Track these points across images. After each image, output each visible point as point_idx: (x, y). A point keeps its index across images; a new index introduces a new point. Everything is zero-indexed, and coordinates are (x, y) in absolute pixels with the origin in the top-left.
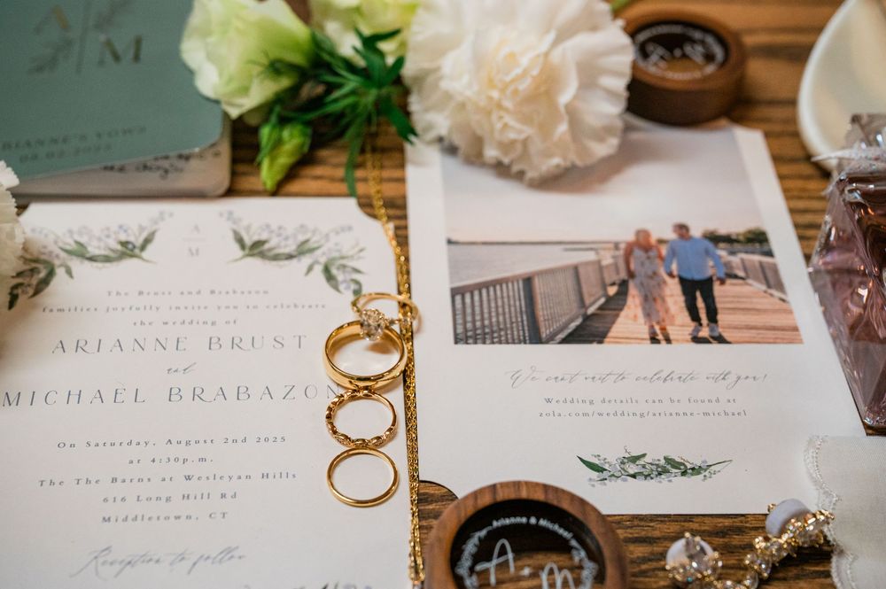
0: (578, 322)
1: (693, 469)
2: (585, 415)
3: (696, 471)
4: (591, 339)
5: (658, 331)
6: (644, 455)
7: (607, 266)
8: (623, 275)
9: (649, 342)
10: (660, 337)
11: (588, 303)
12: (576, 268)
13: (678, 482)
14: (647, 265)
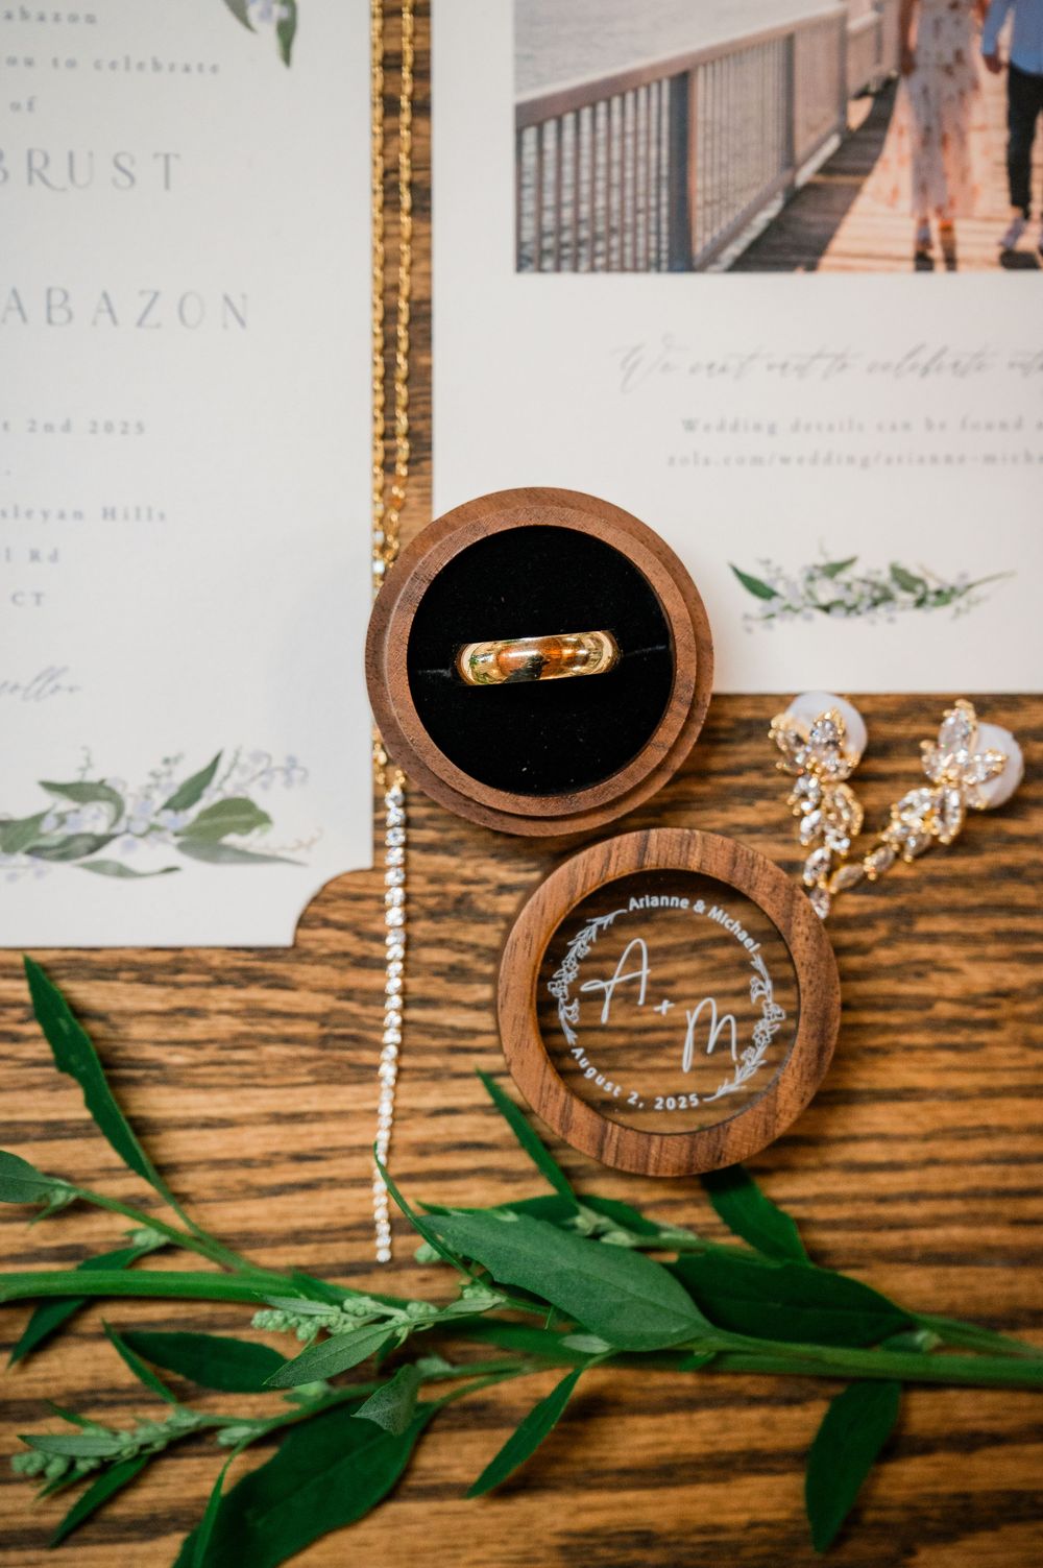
0: (772, 211)
1: (939, 593)
2: (757, 461)
3: (943, 596)
4: (794, 258)
5: (935, 236)
6: (850, 562)
7: (859, 35)
8: (889, 66)
9: (910, 265)
10: (936, 253)
11: (801, 149)
12: (789, 41)
13: (905, 621)
14: (948, 28)
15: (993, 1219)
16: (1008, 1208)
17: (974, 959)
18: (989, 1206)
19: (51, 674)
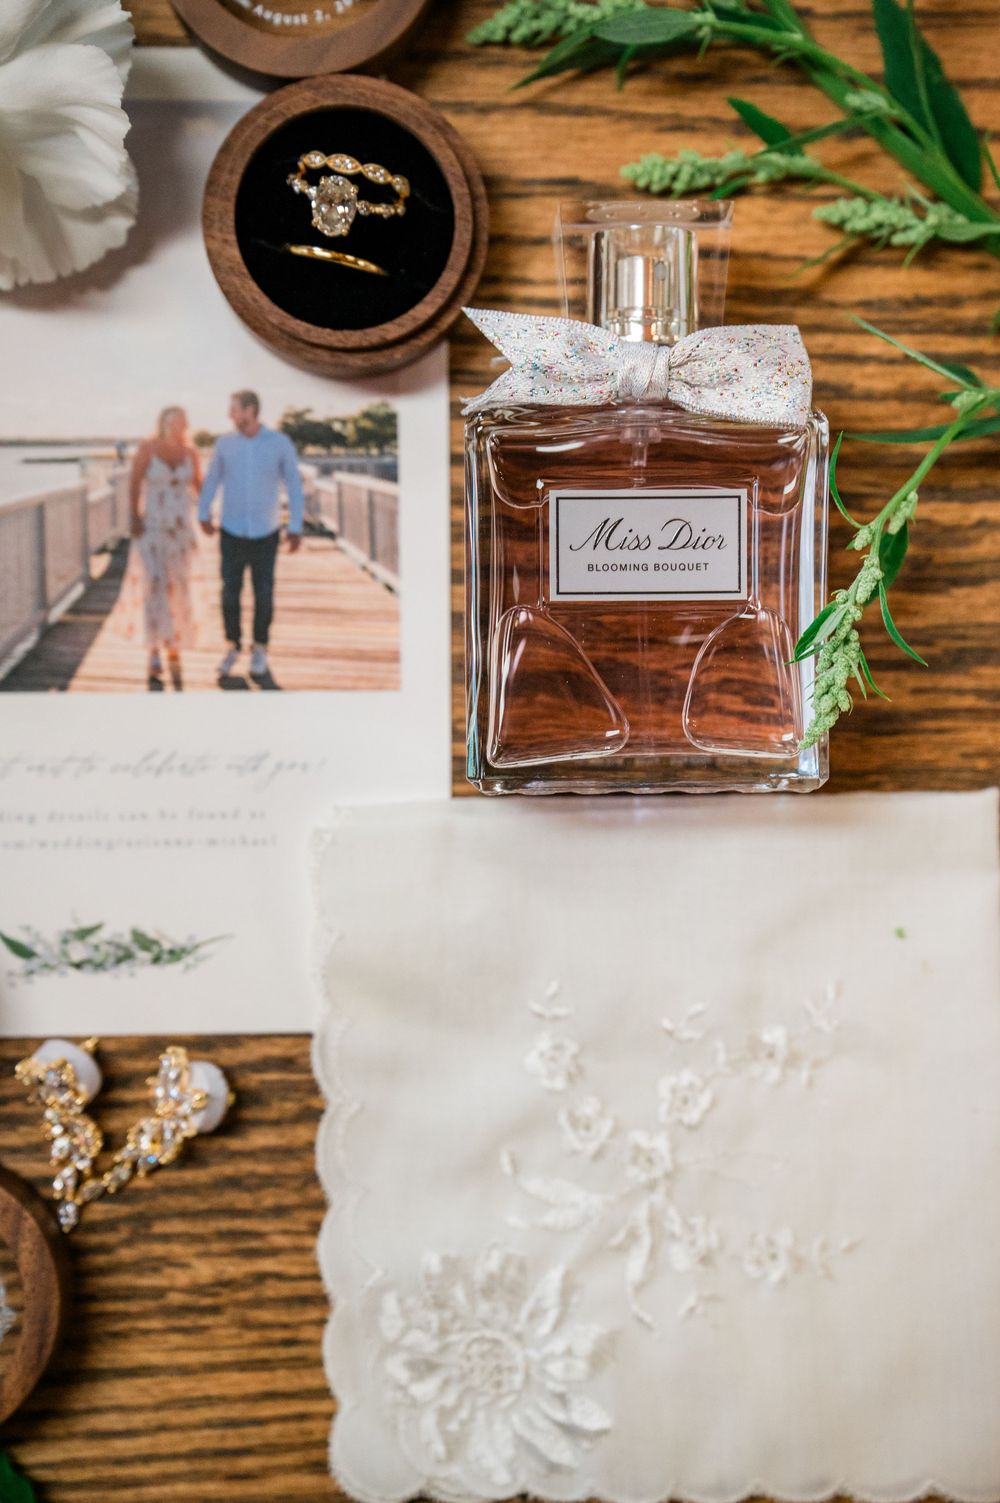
0: (28, 644)
1: (172, 952)
2: (19, 845)
3: (175, 955)
4: (48, 680)
5: (165, 663)
6: (98, 927)
7: (98, 505)
8: (123, 529)
9: (144, 687)
10: (166, 676)
11: (52, 594)
12: (40, 509)
13: (144, 976)
14: (170, 500)
15: (211, 1476)
16: (224, 1465)
17: (201, 1255)
18: (208, 1465)
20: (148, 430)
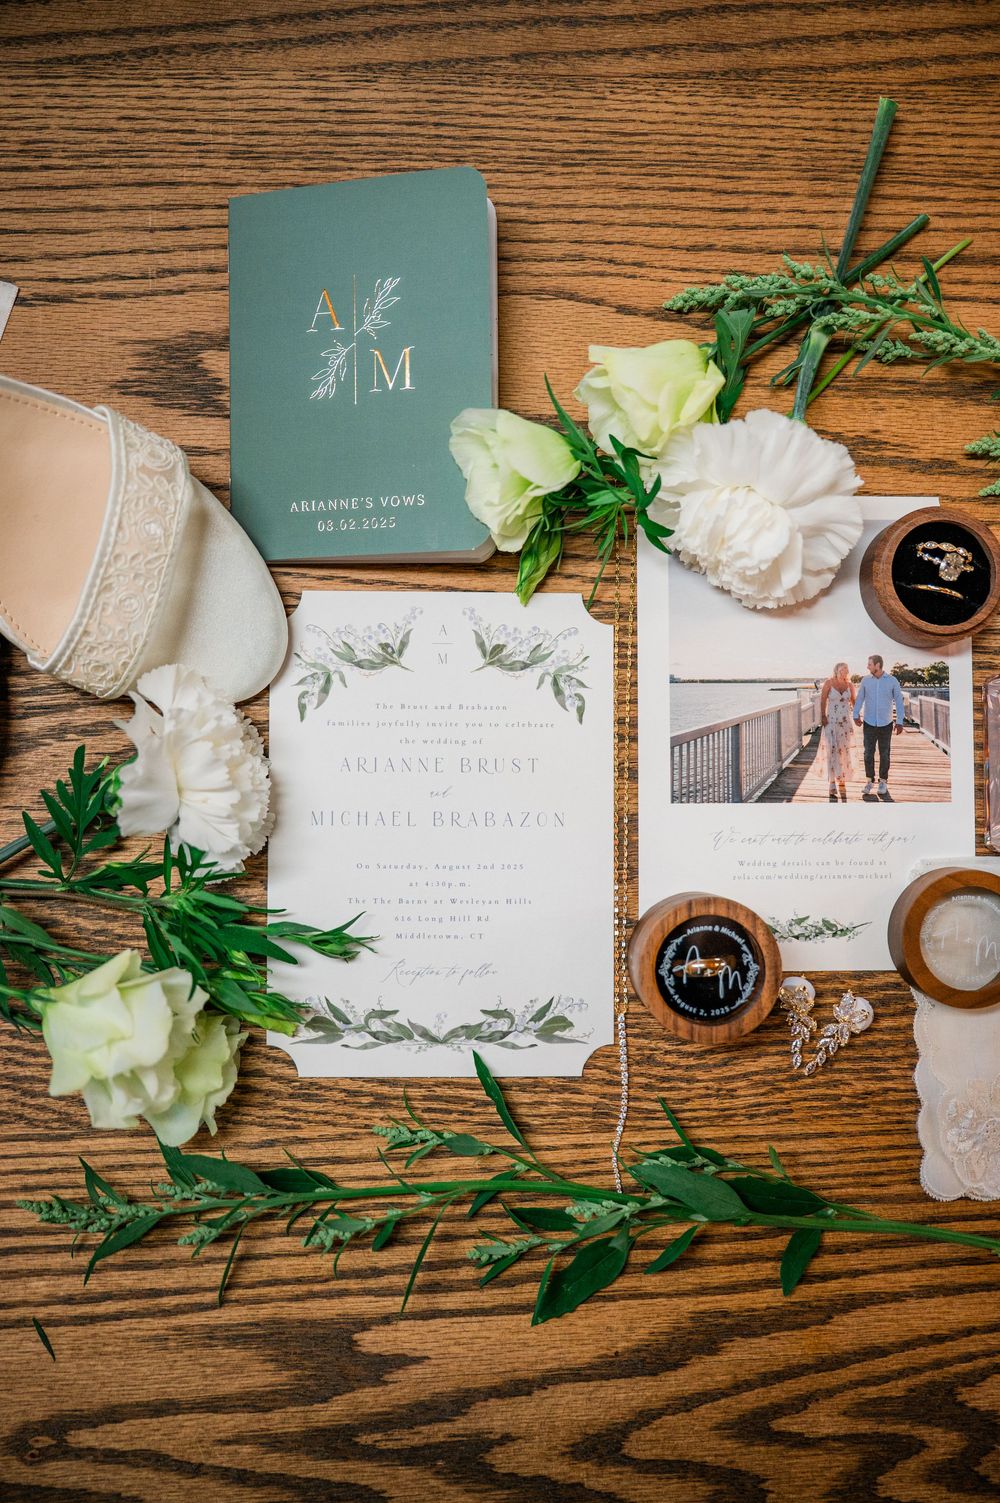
0: (774, 777)
1: (842, 931)
2: (769, 877)
3: (844, 932)
4: (782, 796)
5: (838, 788)
6: (807, 918)
7: (805, 711)
8: (818, 722)
10: (838, 795)
11: (784, 755)
12: (778, 713)
13: (829, 942)
14: (840, 709)
15: (864, 1185)
16: (870, 1180)
17: (857, 1080)
18: (863, 1180)
19: (485, 967)
20: (830, 675)
